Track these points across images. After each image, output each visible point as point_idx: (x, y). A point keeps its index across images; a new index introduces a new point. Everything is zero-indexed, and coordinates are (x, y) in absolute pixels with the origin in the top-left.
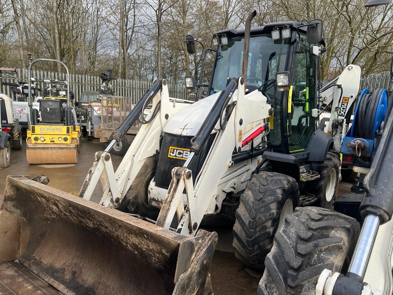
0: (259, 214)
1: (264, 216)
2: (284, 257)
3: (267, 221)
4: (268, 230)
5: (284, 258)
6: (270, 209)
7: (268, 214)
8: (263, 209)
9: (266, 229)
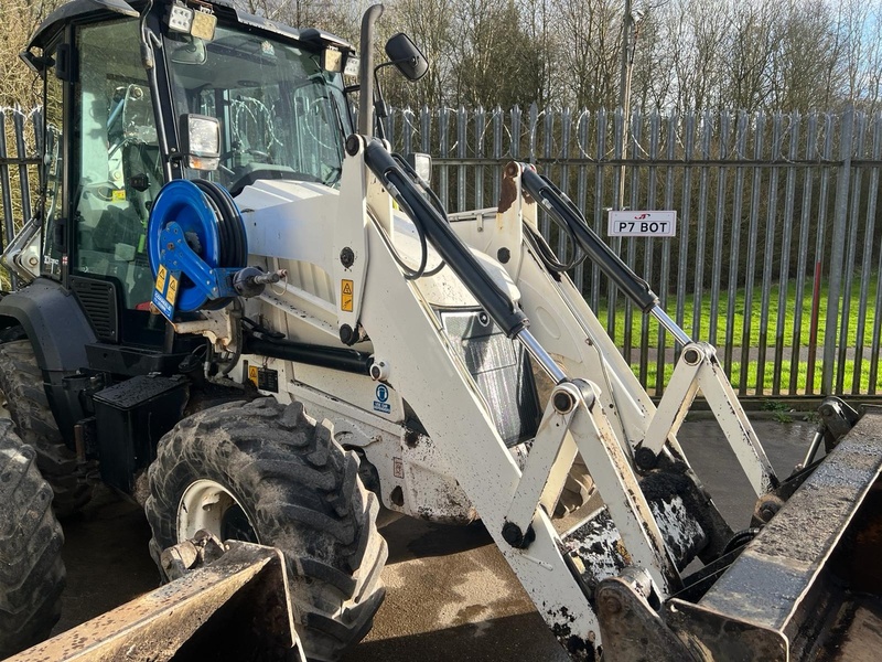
0: (16, 512)
1: (32, 508)
2: (307, 488)
3: (43, 515)
4: (54, 534)
5: (309, 489)
6: (35, 485)
7: (39, 498)
8: (19, 492)
9: (49, 535)
